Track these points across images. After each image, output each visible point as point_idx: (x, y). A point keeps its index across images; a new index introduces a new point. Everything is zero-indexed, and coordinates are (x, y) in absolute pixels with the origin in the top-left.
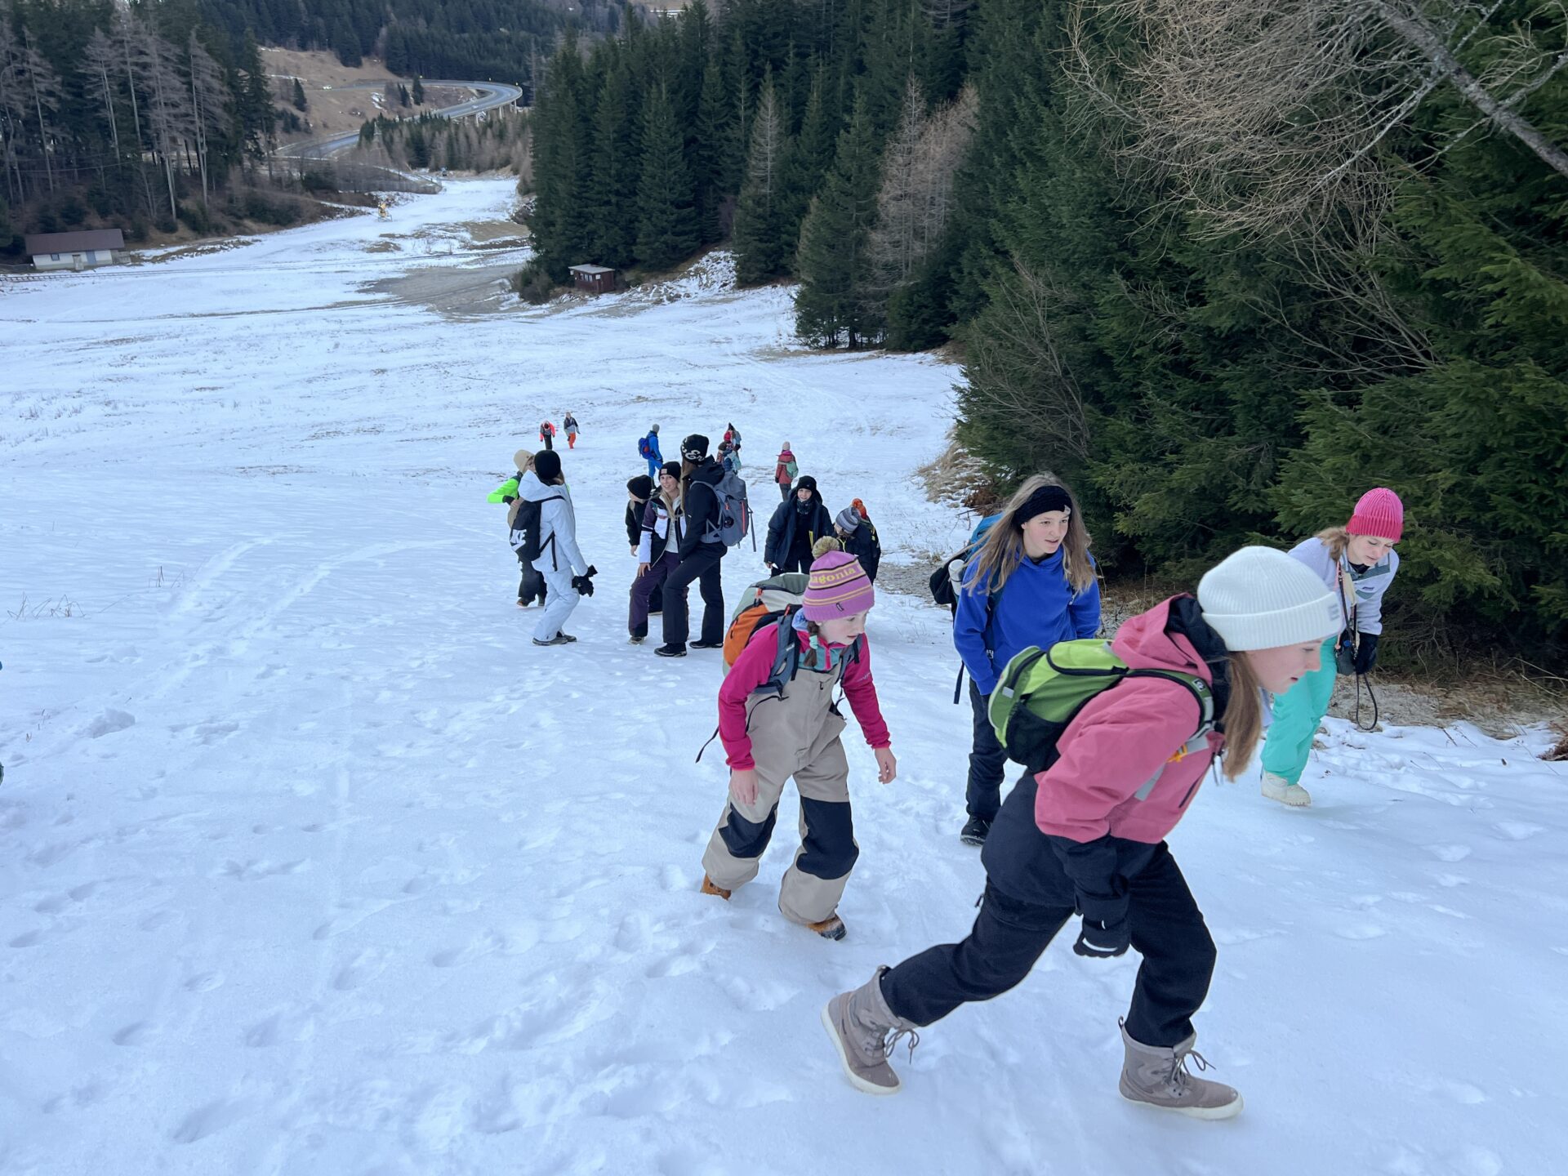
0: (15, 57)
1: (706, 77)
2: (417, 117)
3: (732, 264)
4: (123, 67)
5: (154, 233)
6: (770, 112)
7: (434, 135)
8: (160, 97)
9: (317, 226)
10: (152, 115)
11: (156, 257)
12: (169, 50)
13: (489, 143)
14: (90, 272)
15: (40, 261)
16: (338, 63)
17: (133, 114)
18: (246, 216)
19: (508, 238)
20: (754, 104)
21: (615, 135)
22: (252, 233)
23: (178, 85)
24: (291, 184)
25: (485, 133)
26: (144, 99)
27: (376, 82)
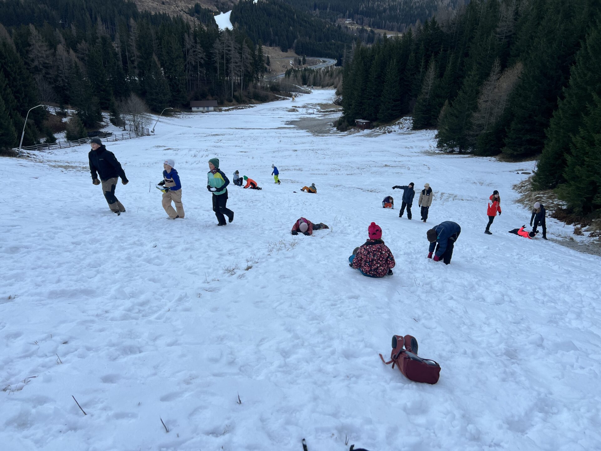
0: (193, 47)
1: (410, 57)
2: (303, 69)
3: (412, 121)
4: (223, 50)
5: (226, 102)
6: (432, 70)
7: (309, 75)
8: (232, 60)
9: (273, 102)
10: (229, 66)
11: (226, 110)
12: (237, 46)
13: (327, 78)
14: (207, 113)
15: (194, 109)
16: (281, 51)
17: (224, 65)
18: (253, 98)
19: (332, 109)
20: (426, 68)
21: (376, 76)
22: (254, 104)
23: (238, 56)
24: (267, 88)
25: (326, 74)
26: (228, 61)
27: (291, 57)
